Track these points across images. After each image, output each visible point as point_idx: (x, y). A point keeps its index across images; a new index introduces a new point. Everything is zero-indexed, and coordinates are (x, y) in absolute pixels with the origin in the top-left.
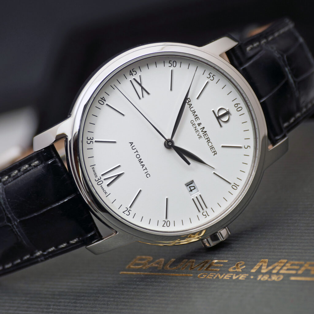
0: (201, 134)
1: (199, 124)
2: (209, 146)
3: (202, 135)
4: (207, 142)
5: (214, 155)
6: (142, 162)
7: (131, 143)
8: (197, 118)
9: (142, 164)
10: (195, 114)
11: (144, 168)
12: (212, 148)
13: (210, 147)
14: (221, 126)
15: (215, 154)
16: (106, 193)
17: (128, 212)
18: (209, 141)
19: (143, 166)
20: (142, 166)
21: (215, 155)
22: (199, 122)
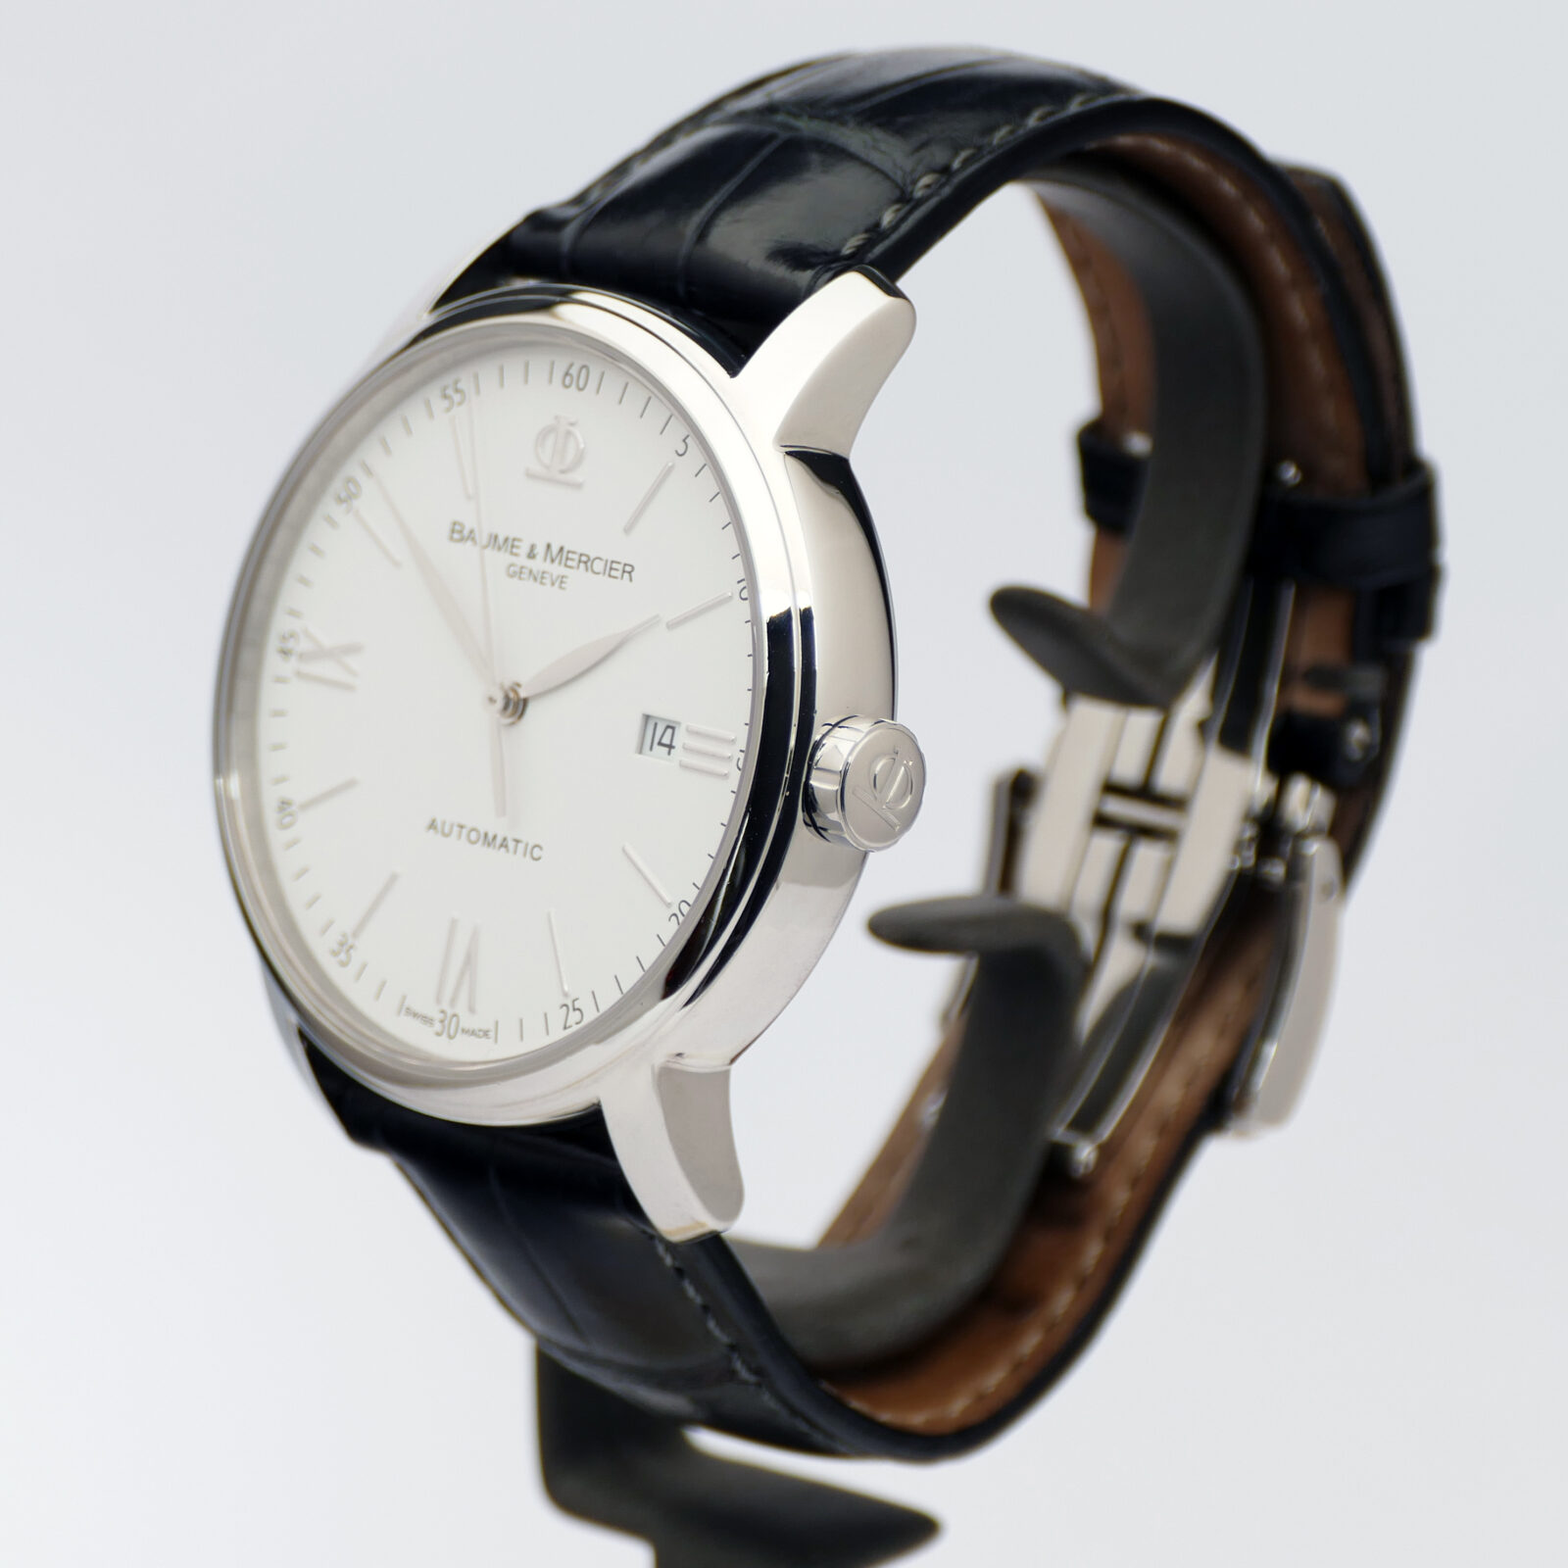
0: (556, 569)
1: (531, 555)
2: (598, 573)
3: (563, 571)
4: (587, 569)
5: (631, 580)
6: (495, 837)
7: (432, 825)
8: (510, 544)
9: (499, 841)
10: (501, 539)
11: (511, 845)
12: (610, 567)
13: (604, 573)
14: (578, 486)
15: (630, 573)
16: (486, 1034)
17: (574, 1009)
18: (586, 561)
19: (504, 844)
20: (503, 849)
21: (633, 574)
22: (524, 549)
